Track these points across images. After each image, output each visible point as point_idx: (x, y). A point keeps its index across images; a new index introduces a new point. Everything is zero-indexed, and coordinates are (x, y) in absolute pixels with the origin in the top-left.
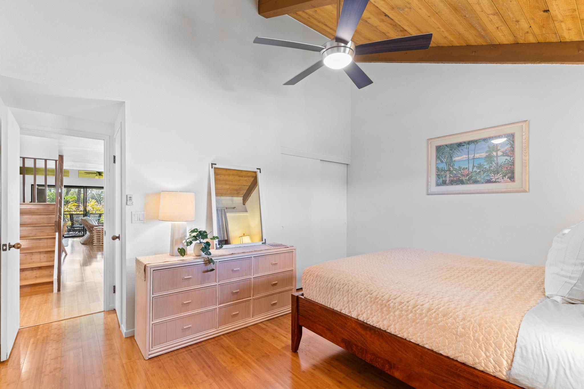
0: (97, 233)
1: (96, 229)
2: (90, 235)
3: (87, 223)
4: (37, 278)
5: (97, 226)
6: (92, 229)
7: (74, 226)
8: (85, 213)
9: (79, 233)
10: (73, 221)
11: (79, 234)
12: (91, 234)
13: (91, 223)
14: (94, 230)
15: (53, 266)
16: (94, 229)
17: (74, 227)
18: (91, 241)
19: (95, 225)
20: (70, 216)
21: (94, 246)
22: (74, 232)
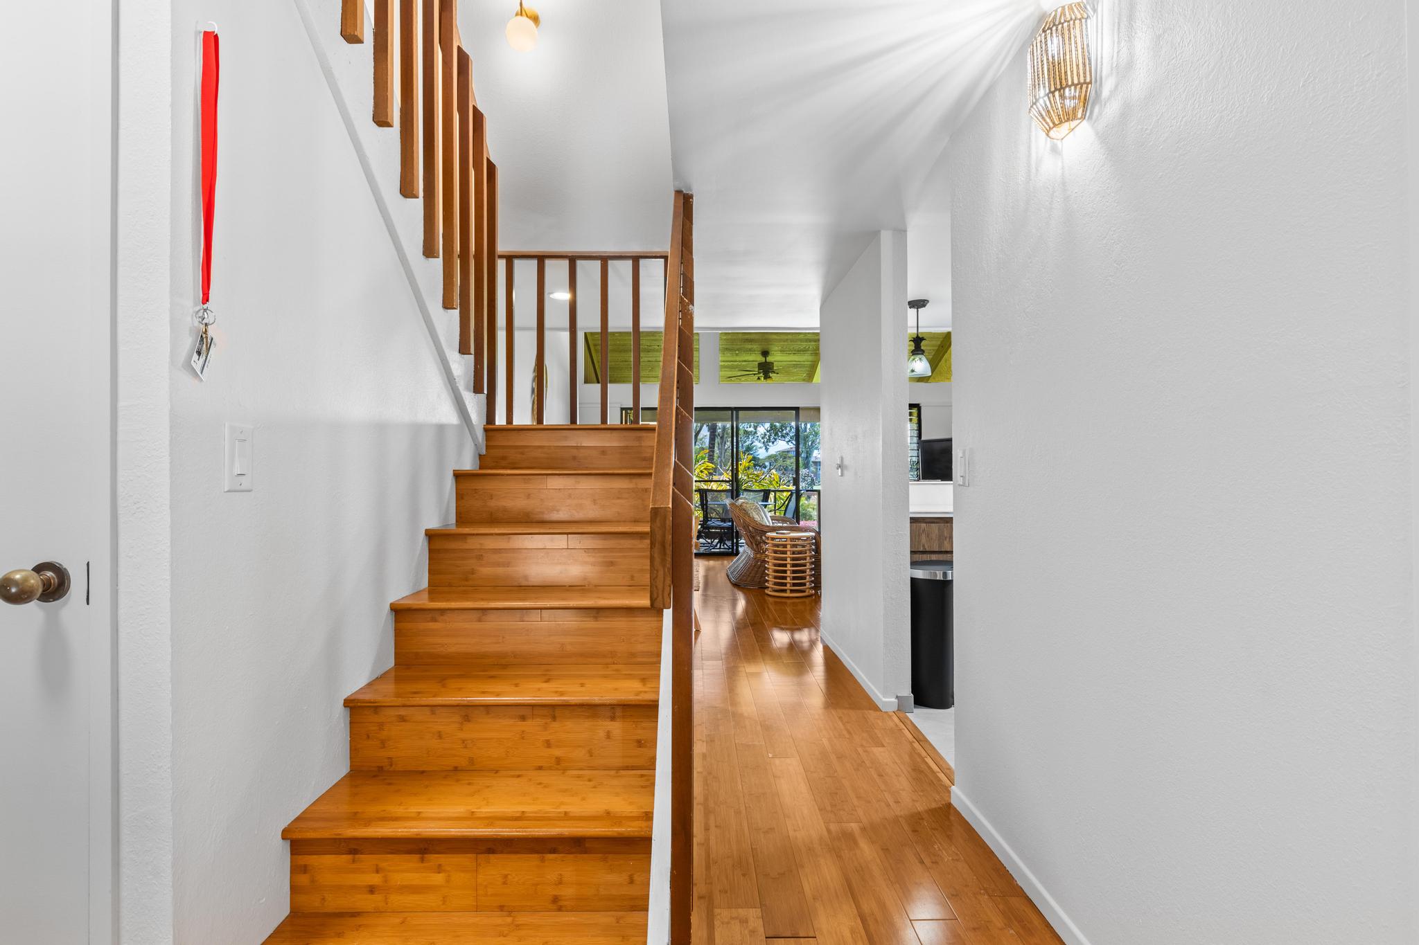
0: (775, 552)
1: (773, 539)
2: (755, 558)
3: (747, 520)
4: (560, 909)
5: (773, 529)
6: (761, 537)
7: (709, 523)
8: (735, 488)
9: (720, 546)
10: (706, 511)
11: (720, 548)
12: (758, 556)
13: (757, 517)
14: (767, 543)
15: (648, 840)
16: (768, 538)
17: (709, 528)
18: (757, 579)
19: (768, 524)
20: (700, 494)
21: (767, 598)
22: (709, 541)
